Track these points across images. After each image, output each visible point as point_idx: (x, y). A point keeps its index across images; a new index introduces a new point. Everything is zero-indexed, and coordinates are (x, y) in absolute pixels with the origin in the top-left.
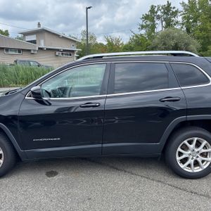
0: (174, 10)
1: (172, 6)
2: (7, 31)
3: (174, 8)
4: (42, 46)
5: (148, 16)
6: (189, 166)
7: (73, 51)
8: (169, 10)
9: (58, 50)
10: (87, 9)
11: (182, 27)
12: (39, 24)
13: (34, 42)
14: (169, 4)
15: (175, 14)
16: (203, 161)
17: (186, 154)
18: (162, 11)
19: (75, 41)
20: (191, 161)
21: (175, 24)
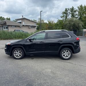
0: (75, 10)
1: (74, 8)
2: (9, 18)
3: (75, 9)
4: (24, 24)
5: (65, 12)
6: (65, 57)
7: (35, 26)
8: (73, 10)
9: (30, 26)
10: (41, 12)
11: (78, 16)
12: (23, 16)
13: (21, 23)
14: (73, 8)
15: (75, 11)
16: (68, 56)
17: (64, 54)
18: (70, 10)
19: (36, 22)
20: (66, 56)
21: (75, 15)
